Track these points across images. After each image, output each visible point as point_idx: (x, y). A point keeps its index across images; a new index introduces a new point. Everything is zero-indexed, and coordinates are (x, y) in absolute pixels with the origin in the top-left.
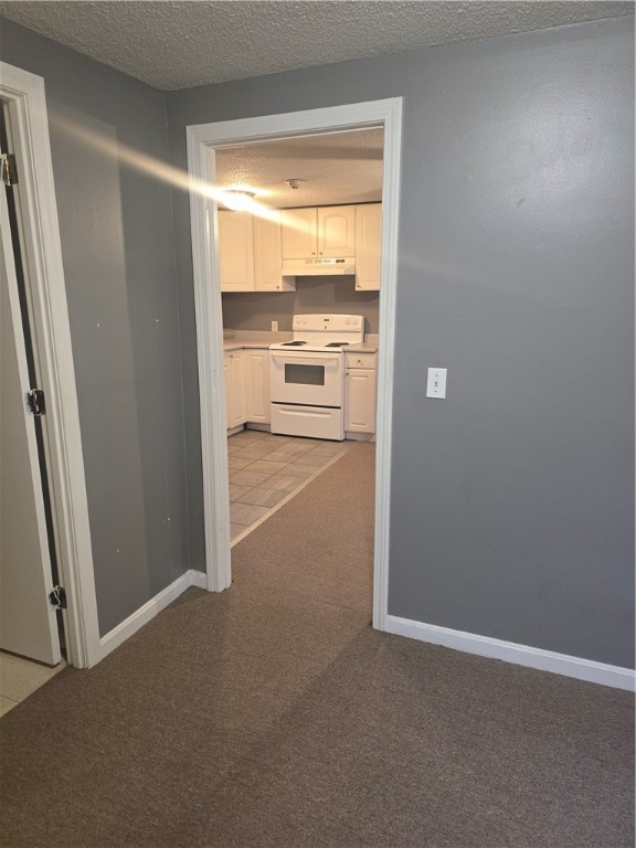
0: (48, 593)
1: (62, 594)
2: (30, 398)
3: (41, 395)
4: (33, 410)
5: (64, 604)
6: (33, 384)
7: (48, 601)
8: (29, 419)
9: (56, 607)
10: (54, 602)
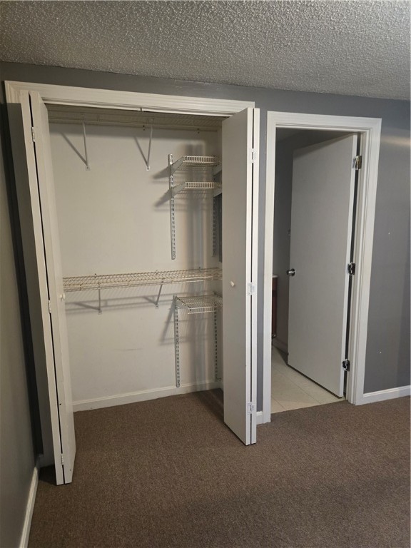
0: (342, 361)
1: (349, 364)
2: (349, 266)
3: (354, 265)
4: (350, 272)
5: (348, 369)
6: (351, 260)
7: (342, 365)
8: (347, 276)
9: (345, 369)
10: (344, 366)
